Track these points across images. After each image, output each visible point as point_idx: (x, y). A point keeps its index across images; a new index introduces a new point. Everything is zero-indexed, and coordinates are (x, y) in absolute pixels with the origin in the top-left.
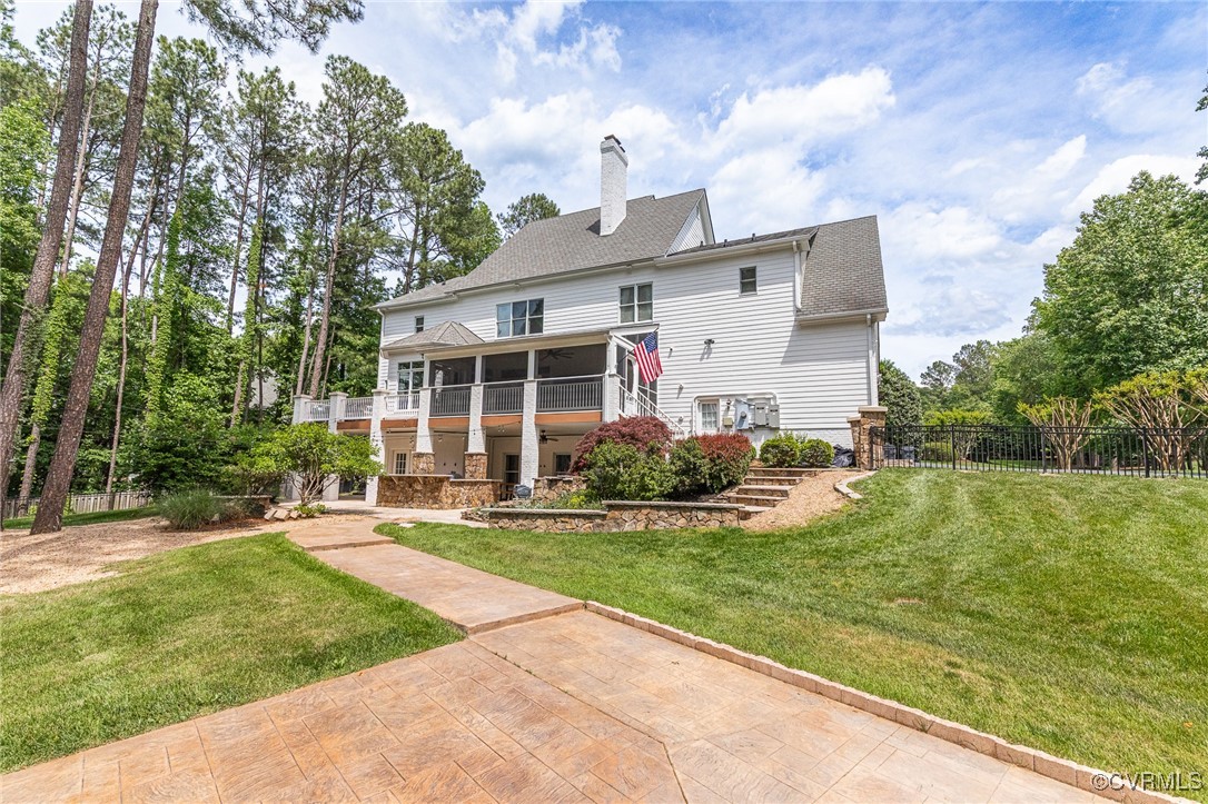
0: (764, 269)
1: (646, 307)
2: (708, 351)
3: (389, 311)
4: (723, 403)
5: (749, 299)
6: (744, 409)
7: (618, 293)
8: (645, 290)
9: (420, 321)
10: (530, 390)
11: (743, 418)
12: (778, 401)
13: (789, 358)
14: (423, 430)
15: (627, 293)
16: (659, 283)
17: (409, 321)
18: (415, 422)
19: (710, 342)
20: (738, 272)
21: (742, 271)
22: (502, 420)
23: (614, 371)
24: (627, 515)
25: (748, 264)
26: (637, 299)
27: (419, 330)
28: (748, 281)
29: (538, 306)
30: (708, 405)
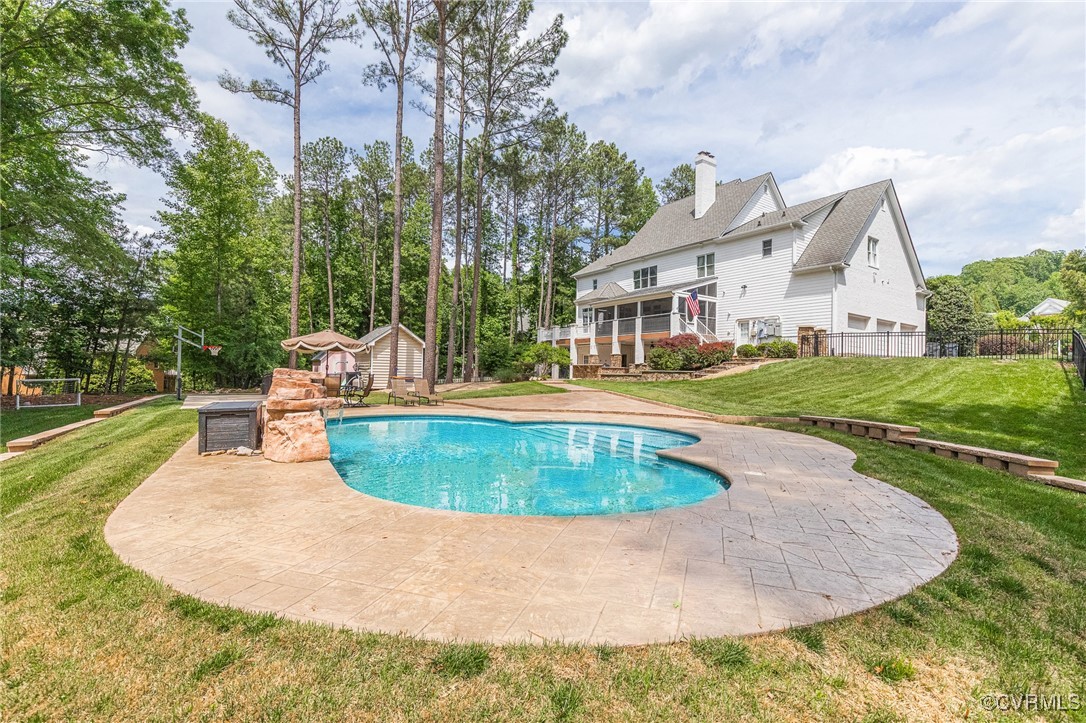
0: (776, 240)
1: (711, 267)
2: (744, 293)
3: (579, 277)
4: (751, 323)
5: (768, 259)
6: (762, 326)
7: (696, 260)
8: (711, 257)
9: (595, 282)
10: (639, 322)
11: (762, 330)
12: (781, 321)
13: (788, 295)
14: (593, 343)
15: (701, 260)
16: (718, 252)
17: (590, 281)
18: (589, 340)
19: (745, 287)
20: (762, 243)
21: (765, 243)
22: (626, 337)
23: (677, 311)
24: (649, 376)
25: (767, 238)
26: (707, 262)
27: (595, 288)
28: (767, 248)
29: (654, 270)
30: (743, 324)
